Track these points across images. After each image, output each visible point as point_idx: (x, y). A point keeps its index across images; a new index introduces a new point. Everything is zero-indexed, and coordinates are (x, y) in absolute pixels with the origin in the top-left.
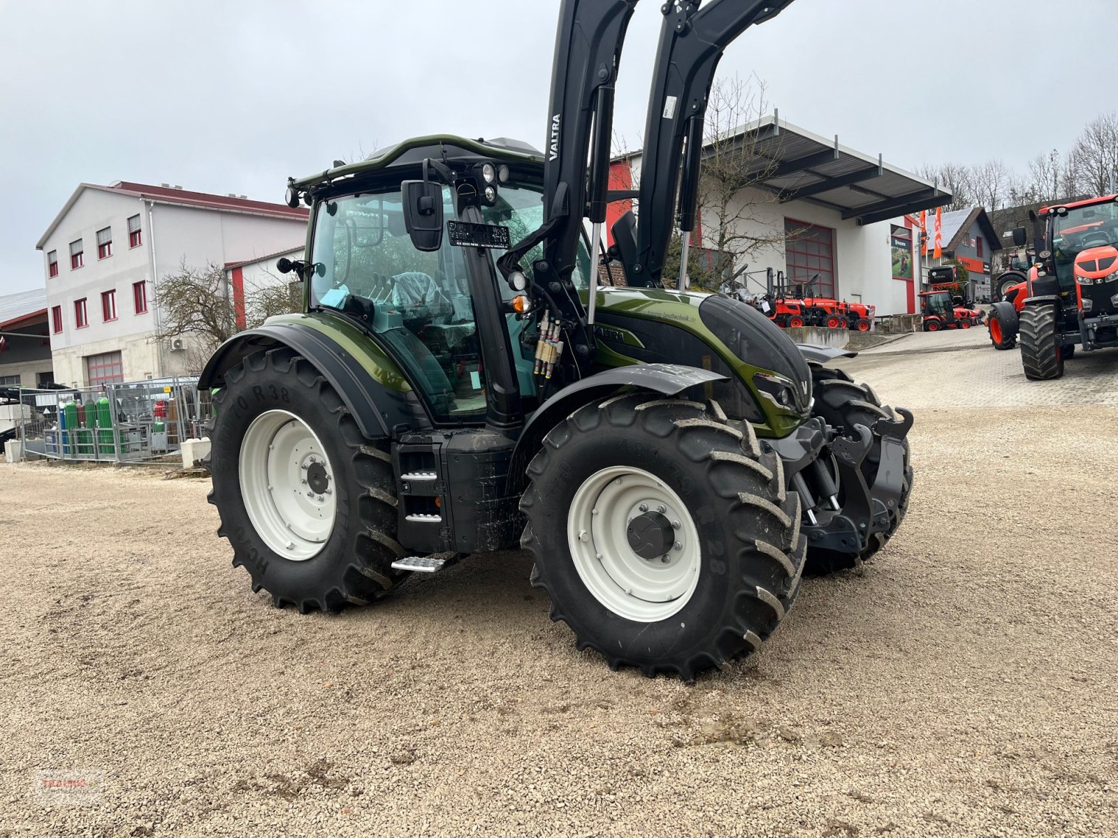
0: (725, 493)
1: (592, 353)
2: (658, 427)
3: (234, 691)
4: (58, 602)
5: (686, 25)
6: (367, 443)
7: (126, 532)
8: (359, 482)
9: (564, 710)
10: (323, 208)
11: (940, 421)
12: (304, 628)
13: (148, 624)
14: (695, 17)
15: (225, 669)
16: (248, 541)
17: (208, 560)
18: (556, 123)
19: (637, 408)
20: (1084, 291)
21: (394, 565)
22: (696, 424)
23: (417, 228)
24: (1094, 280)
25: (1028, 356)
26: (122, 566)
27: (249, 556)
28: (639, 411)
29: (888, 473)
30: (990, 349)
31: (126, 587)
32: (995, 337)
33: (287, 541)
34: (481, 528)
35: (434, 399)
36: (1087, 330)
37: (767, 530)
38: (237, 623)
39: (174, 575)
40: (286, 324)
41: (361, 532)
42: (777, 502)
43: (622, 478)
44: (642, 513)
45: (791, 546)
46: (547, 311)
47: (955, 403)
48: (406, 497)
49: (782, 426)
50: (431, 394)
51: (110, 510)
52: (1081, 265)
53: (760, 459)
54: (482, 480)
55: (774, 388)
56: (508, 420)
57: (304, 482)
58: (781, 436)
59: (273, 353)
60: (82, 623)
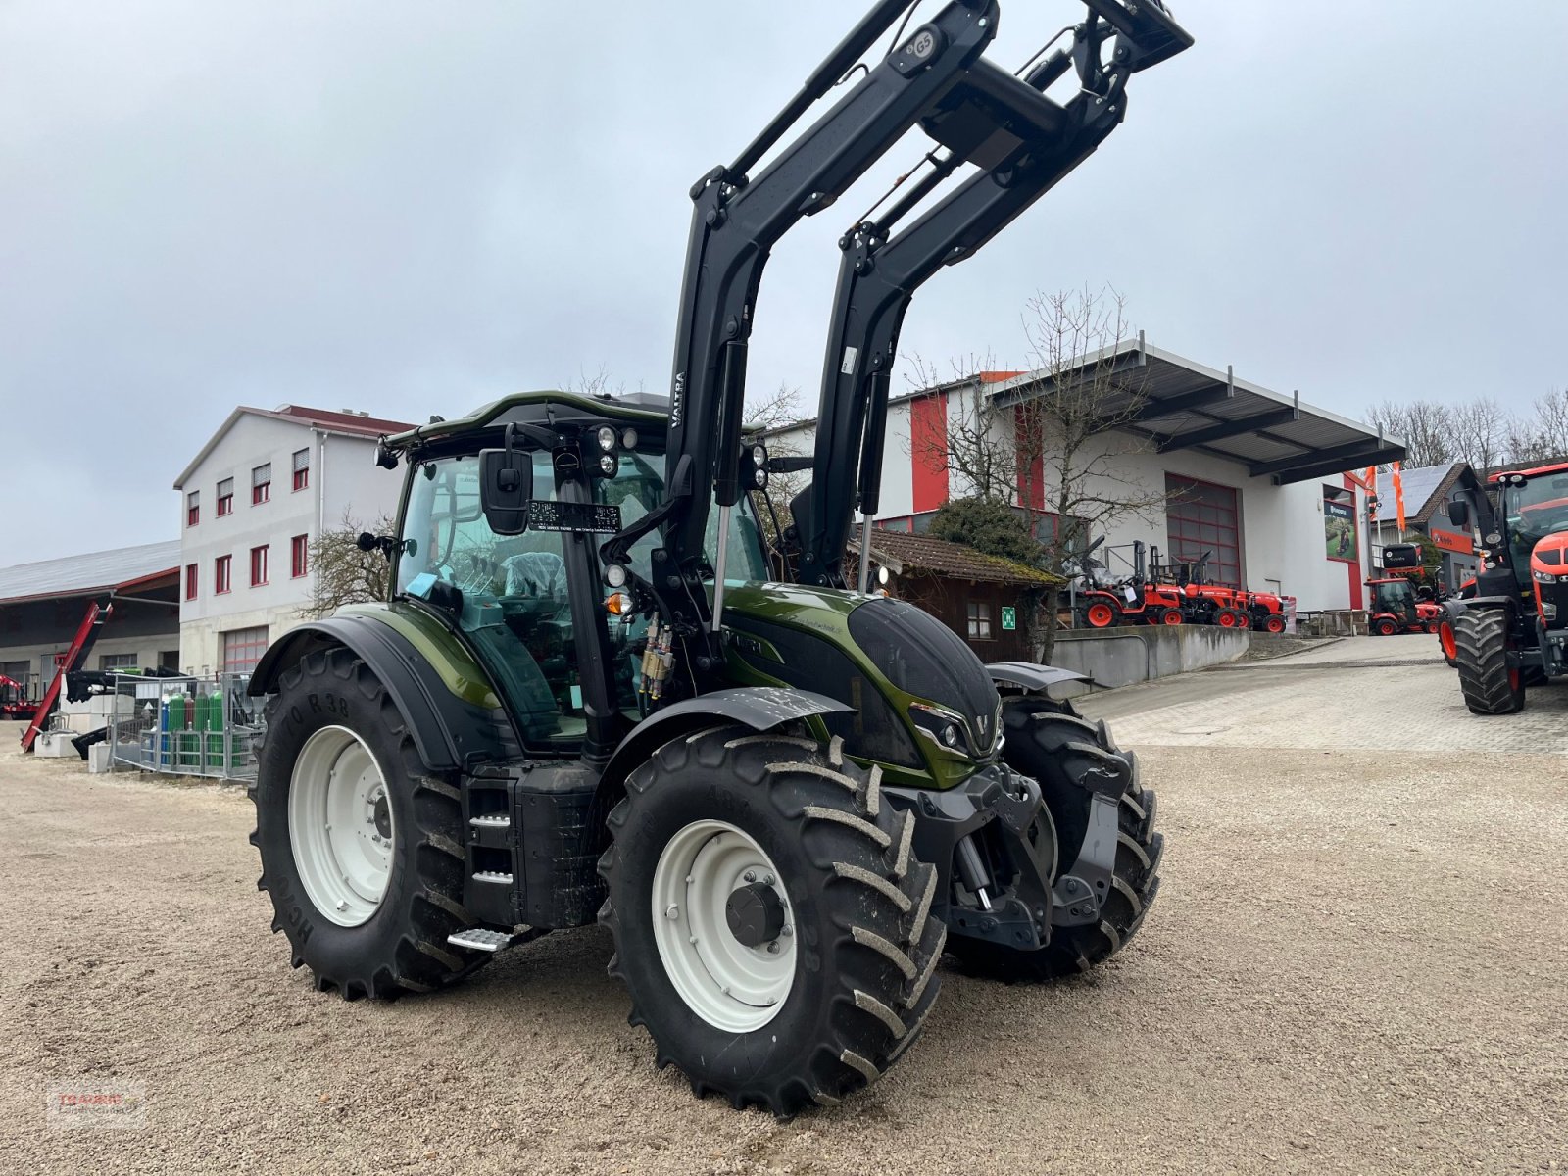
0: (820, 862)
1: (717, 668)
2: (750, 772)
3: (209, 1098)
4: (56, 967)
5: (867, 263)
6: (433, 775)
7: (186, 877)
8: (419, 827)
9: (603, 1146)
10: (421, 469)
11: (1328, 769)
12: (339, 1020)
13: (150, 1003)
14: (880, 252)
15: (212, 1067)
16: (292, 898)
18: (680, 382)
19: (727, 745)
20: (1546, 592)
21: (451, 939)
22: (793, 769)
23: (496, 507)
24: (1558, 577)
25: (1468, 679)
26: (157, 924)
27: (291, 917)
28: (729, 748)
29: (1097, 844)
30: (1442, 665)
31: (147, 953)
32: (1449, 650)
33: (340, 898)
34: (558, 895)
35: (526, 719)
36: (1552, 646)
37: (874, 915)
38: (260, 1009)
39: (215, 938)
40: (354, 617)
41: (417, 893)
42: (894, 879)
43: (723, 836)
44: (748, 884)
45: (911, 937)
46: (656, 613)
47: (1361, 743)
48: (474, 847)
49: (949, 774)
50: (524, 713)
51: (182, 846)
52: (1542, 556)
53: (881, 819)
54: (561, 831)
55: (936, 724)
56: (599, 752)
57: (370, 821)
58: (943, 788)
59: (333, 653)
60: (72, 997)
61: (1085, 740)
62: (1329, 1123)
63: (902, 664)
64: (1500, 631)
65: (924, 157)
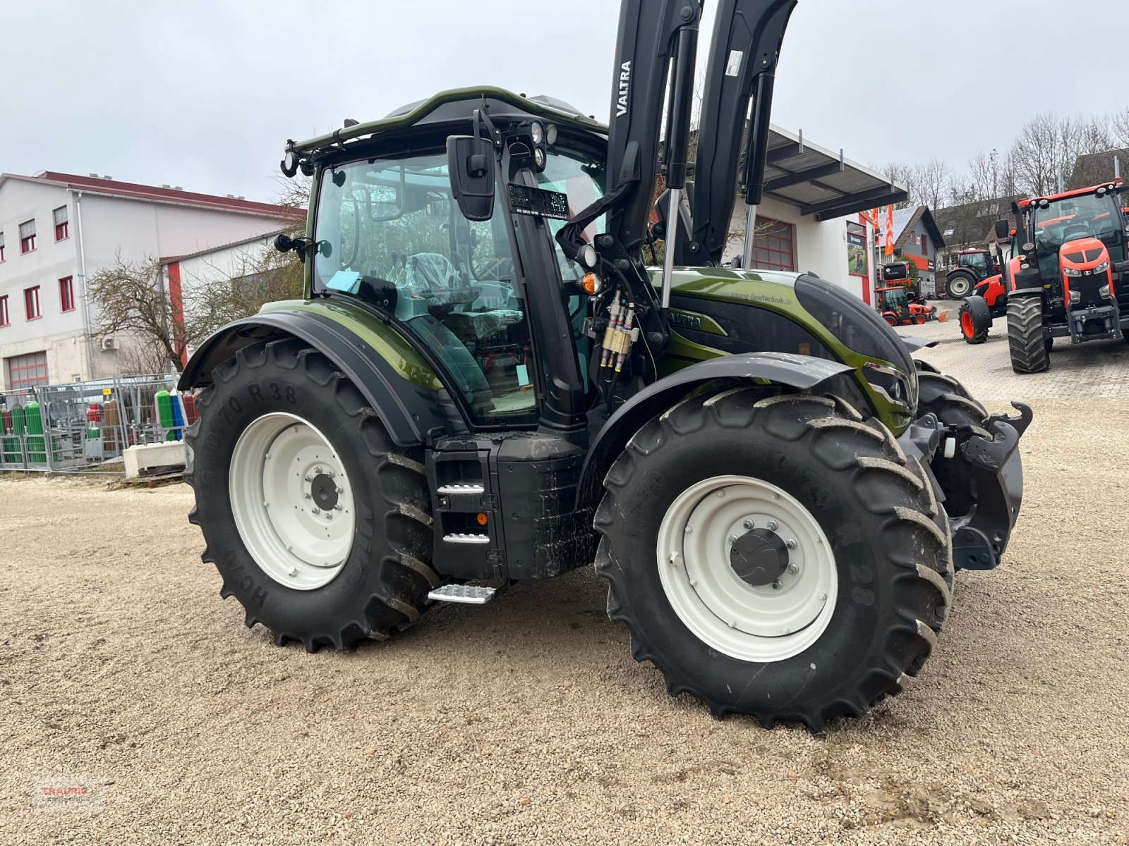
0: (876, 507)
1: (668, 342)
2: (784, 428)
3: (250, 762)
4: (6, 643)
6: (395, 449)
7: (74, 553)
8: (386, 497)
9: (681, 777)
12: (318, 671)
13: (122, 670)
15: (231, 730)
16: (242, 568)
17: (179, 586)
18: (626, 72)
19: (756, 405)
20: (1072, 283)
21: (431, 595)
23: (467, 193)
24: (1083, 272)
25: (1016, 348)
26: (77, 596)
27: (242, 584)
31: (85, 623)
32: (967, 332)
33: (289, 567)
34: (540, 550)
35: (469, 398)
36: (1076, 322)
37: (922, 552)
38: (232, 666)
39: (141, 605)
40: (291, 312)
41: (388, 557)
42: (932, 516)
43: (726, 489)
44: (747, 531)
45: (948, 569)
46: (618, 292)
48: (443, 513)
49: (895, 425)
50: (466, 393)
51: (50, 528)
53: (907, 466)
54: (542, 493)
55: (885, 380)
56: (572, 421)
57: (308, 497)
59: (275, 345)
60: (39, 671)
64: (1039, 313)
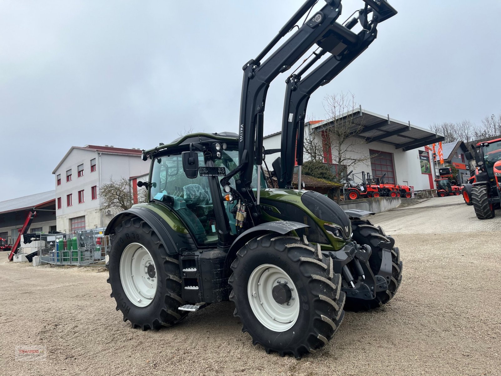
0: (306, 275)
1: (259, 216)
2: (280, 248)
3: (110, 364)
4: (45, 327)
5: (295, 87)
6: (170, 256)
7: (77, 296)
8: (166, 273)
9: (243, 371)
10: (156, 161)
11: (437, 239)
12: (143, 337)
13: (80, 336)
14: (298, 84)
15: (107, 355)
16: (123, 299)
17: (109, 308)
19: (271, 240)
20: (499, 179)
21: (179, 308)
22: (294, 246)
23: (188, 170)
25: (477, 208)
26: (73, 311)
27: (123, 305)
28: (272, 241)
29: (386, 265)
30: (464, 205)
31: (73, 320)
32: (467, 200)
33: (138, 298)
34: (214, 292)
35: (197, 237)
37: (325, 291)
38: (116, 335)
39: (94, 315)
40: (139, 208)
41: (166, 294)
42: (329, 279)
43: (269, 269)
44: (278, 284)
45: (336, 297)
46: (240, 200)
47: (445, 230)
48: (185, 279)
49: (338, 246)
50: (196, 235)
51: (72, 287)
52: (497, 168)
53: (323, 260)
54: (214, 271)
55: (333, 230)
56: (225, 245)
57: (146, 273)
58: (337, 250)
59: (133, 220)
60: (53, 336)
61: (375, 232)
62: (473, 348)
63: (320, 212)
64: (486, 192)
65: (312, 53)
